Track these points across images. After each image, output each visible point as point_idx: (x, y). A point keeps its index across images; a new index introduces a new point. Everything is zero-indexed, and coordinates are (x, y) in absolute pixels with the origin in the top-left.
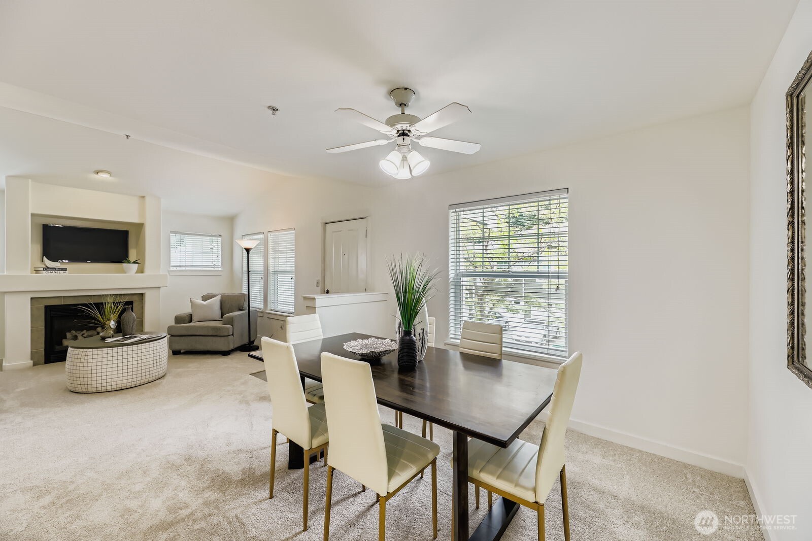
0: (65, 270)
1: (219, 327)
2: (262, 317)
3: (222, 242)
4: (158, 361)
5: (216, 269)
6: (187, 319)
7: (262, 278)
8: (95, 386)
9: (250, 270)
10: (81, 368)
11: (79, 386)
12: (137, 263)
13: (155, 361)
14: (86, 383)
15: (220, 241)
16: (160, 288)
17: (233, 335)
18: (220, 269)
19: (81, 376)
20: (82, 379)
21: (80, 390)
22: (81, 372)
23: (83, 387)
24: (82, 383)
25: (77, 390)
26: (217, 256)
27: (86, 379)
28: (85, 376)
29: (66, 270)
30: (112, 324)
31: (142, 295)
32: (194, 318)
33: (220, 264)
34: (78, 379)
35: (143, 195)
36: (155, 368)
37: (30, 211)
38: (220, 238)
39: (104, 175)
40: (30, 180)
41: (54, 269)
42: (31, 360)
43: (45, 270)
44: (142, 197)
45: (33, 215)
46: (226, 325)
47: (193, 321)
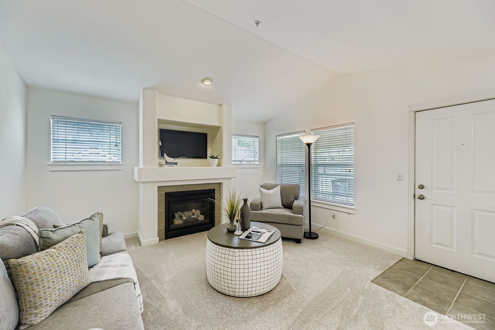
0: (176, 164)
1: (295, 216)
3: (259, 142)
6: (260, 206)
7: (302, 171)
8: (241, 290)
10: (229, 270)
11: (227, 288)
12: (217, 158)
14: (234, 286)
16: (231, 178)
18: (257, 163)
19: (229, 278)
20: (230, 282)
21: (227, 293)
22: (229, 274)
23: (230, 289)
24: (230, 285)
25: (224, 291)
27: (233, 282)
28: (233, 279)
31: (220, 183)
33: (257, 159)
34: (226, 281)
35: (221, 103)
37: (157, 118)
38: (257, 139)
39: (207, 83)
40: (157, 91)
41: (171, 163)
42: (158, 236)
43: (166, 164)
44: (221, 105)
45: (159, 120)
46: (296, 214)
47: (264, 208)
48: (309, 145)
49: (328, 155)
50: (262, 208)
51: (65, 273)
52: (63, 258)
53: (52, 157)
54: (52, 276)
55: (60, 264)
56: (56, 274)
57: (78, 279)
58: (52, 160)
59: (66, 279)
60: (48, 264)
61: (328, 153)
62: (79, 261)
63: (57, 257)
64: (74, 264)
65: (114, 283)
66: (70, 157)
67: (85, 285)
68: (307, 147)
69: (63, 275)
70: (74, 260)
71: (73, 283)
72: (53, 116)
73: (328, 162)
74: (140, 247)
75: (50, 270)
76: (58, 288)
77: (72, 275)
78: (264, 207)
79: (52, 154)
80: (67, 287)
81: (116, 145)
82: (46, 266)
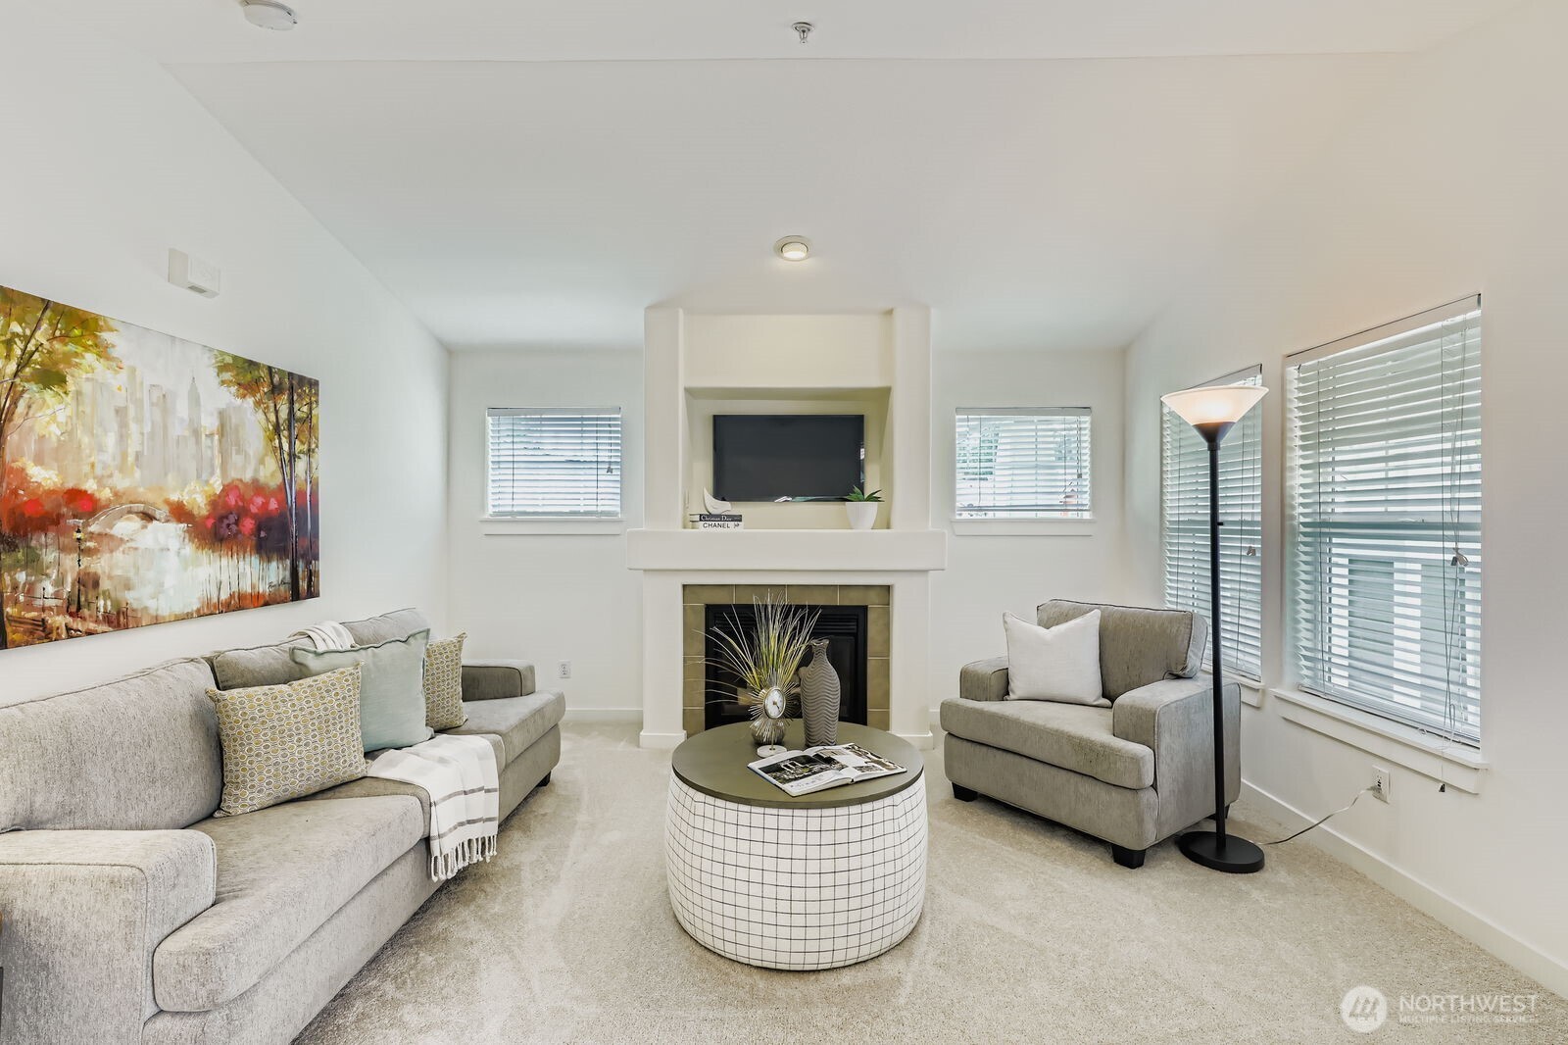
0: (738, 519)
1: (1103, 746)
2: (1258, 708)
3: (1092, 430)
4: (890, 881)
5: (1070, 515)
6: (996, 685)
7: (1252, 551)
9: (1221, 519)
12: (877, 499)
13: (879, 884)
15: (1087, 425)
16: (926, 571)
17: (1154, 786)
18: (1087, 515)
26: (1080, 476)
29: (740, 521)
30: (773, 700)
31: (888, 589)
32: (1018, 687)
33: (1086, 499)
35: (887, 306)
36: (878, 910)
37: (683, 382)
38: (1087, 419)
39: (794, 253)
40: (681, 311)
41: (719, 517)
42: (684, 729)
43: (701, 520)
44: (890, 312)
45: (689, 391)
46: (1127, 739)
47: (1012, 696)
48: (1212, 434)
49: (1382, 475)
50: (1005, 693)
51: (290, 736)
52: (293, 705)
53: (490, 502)
54: (265, 735)
55: (283, 716)
56: (274, 733)
57: (319, 757)
58: (491, 510)
59: (292, 748)
60: (261, 711)
61: (1382, 465)
62: (327, 721)
63: (284, 701)
64: (313, 724)
65: (392, 787)
66: (523, 504)
67: (346, 777)
68: (1204, 445)
69: (288, 739)
70: (315, 715)
71: (309, 762)
72: (494, 410)
73: (1382, 509)
74: (637, 749)
75: (263, 723)
76: (273, 760)
77: (306, 745)
78: (1013, 692)
79: (490, 497)
80: (294, 766)
81: (610, 470)
82: (257, 714)
